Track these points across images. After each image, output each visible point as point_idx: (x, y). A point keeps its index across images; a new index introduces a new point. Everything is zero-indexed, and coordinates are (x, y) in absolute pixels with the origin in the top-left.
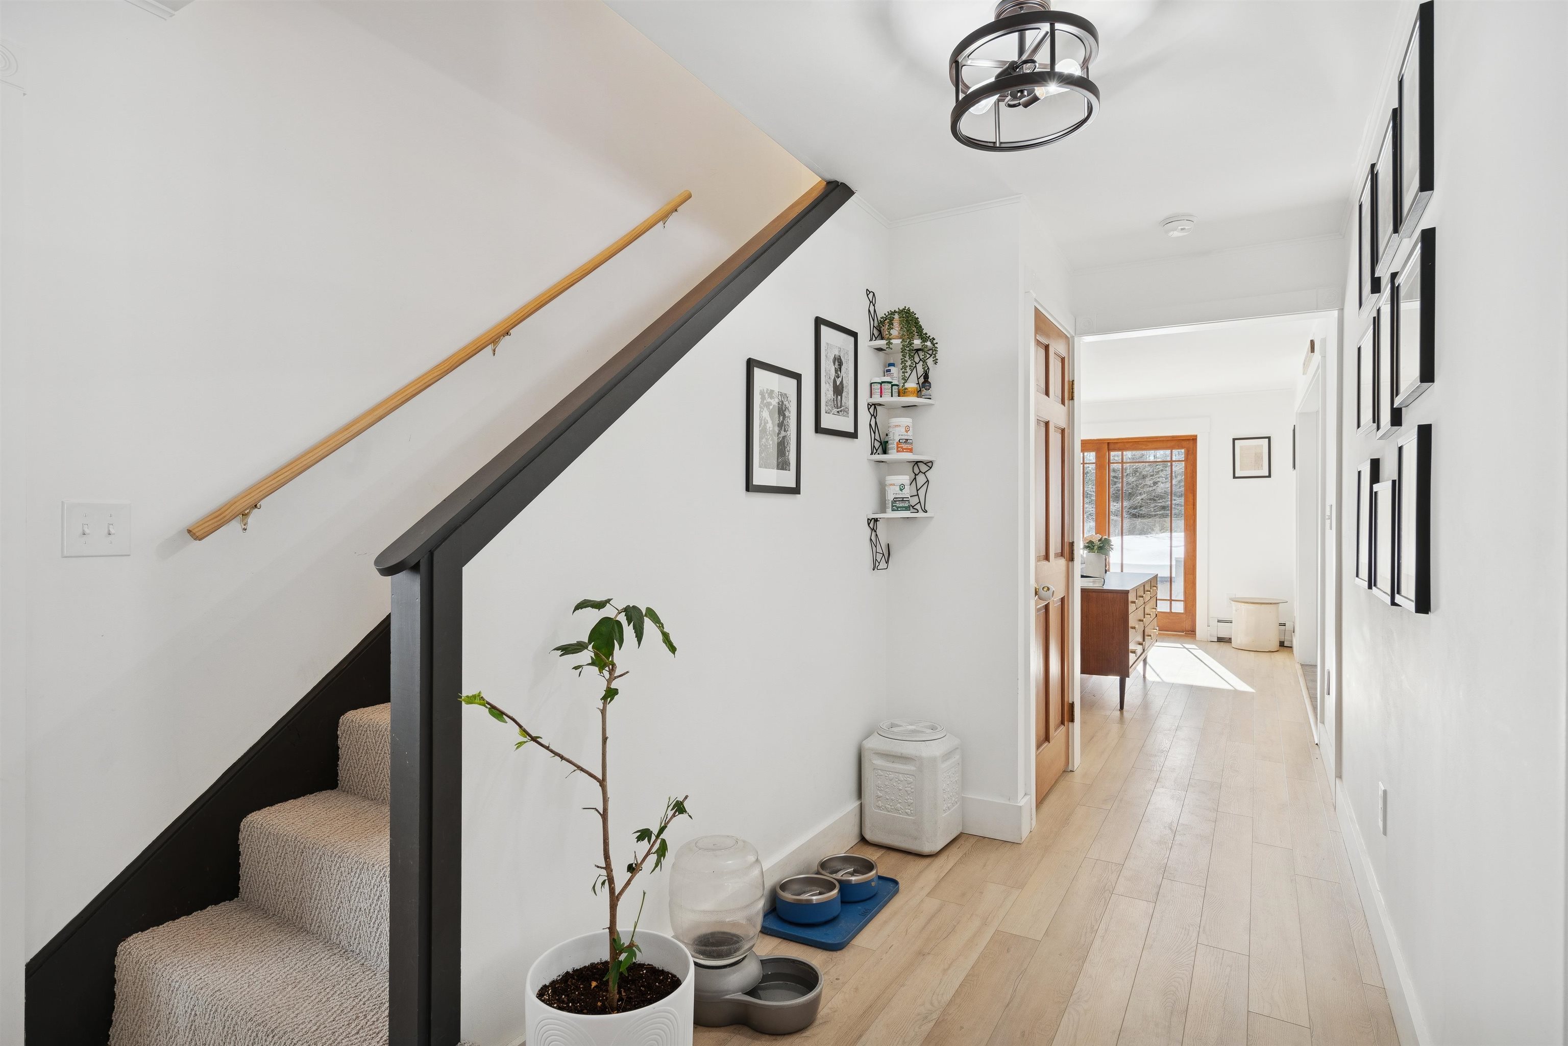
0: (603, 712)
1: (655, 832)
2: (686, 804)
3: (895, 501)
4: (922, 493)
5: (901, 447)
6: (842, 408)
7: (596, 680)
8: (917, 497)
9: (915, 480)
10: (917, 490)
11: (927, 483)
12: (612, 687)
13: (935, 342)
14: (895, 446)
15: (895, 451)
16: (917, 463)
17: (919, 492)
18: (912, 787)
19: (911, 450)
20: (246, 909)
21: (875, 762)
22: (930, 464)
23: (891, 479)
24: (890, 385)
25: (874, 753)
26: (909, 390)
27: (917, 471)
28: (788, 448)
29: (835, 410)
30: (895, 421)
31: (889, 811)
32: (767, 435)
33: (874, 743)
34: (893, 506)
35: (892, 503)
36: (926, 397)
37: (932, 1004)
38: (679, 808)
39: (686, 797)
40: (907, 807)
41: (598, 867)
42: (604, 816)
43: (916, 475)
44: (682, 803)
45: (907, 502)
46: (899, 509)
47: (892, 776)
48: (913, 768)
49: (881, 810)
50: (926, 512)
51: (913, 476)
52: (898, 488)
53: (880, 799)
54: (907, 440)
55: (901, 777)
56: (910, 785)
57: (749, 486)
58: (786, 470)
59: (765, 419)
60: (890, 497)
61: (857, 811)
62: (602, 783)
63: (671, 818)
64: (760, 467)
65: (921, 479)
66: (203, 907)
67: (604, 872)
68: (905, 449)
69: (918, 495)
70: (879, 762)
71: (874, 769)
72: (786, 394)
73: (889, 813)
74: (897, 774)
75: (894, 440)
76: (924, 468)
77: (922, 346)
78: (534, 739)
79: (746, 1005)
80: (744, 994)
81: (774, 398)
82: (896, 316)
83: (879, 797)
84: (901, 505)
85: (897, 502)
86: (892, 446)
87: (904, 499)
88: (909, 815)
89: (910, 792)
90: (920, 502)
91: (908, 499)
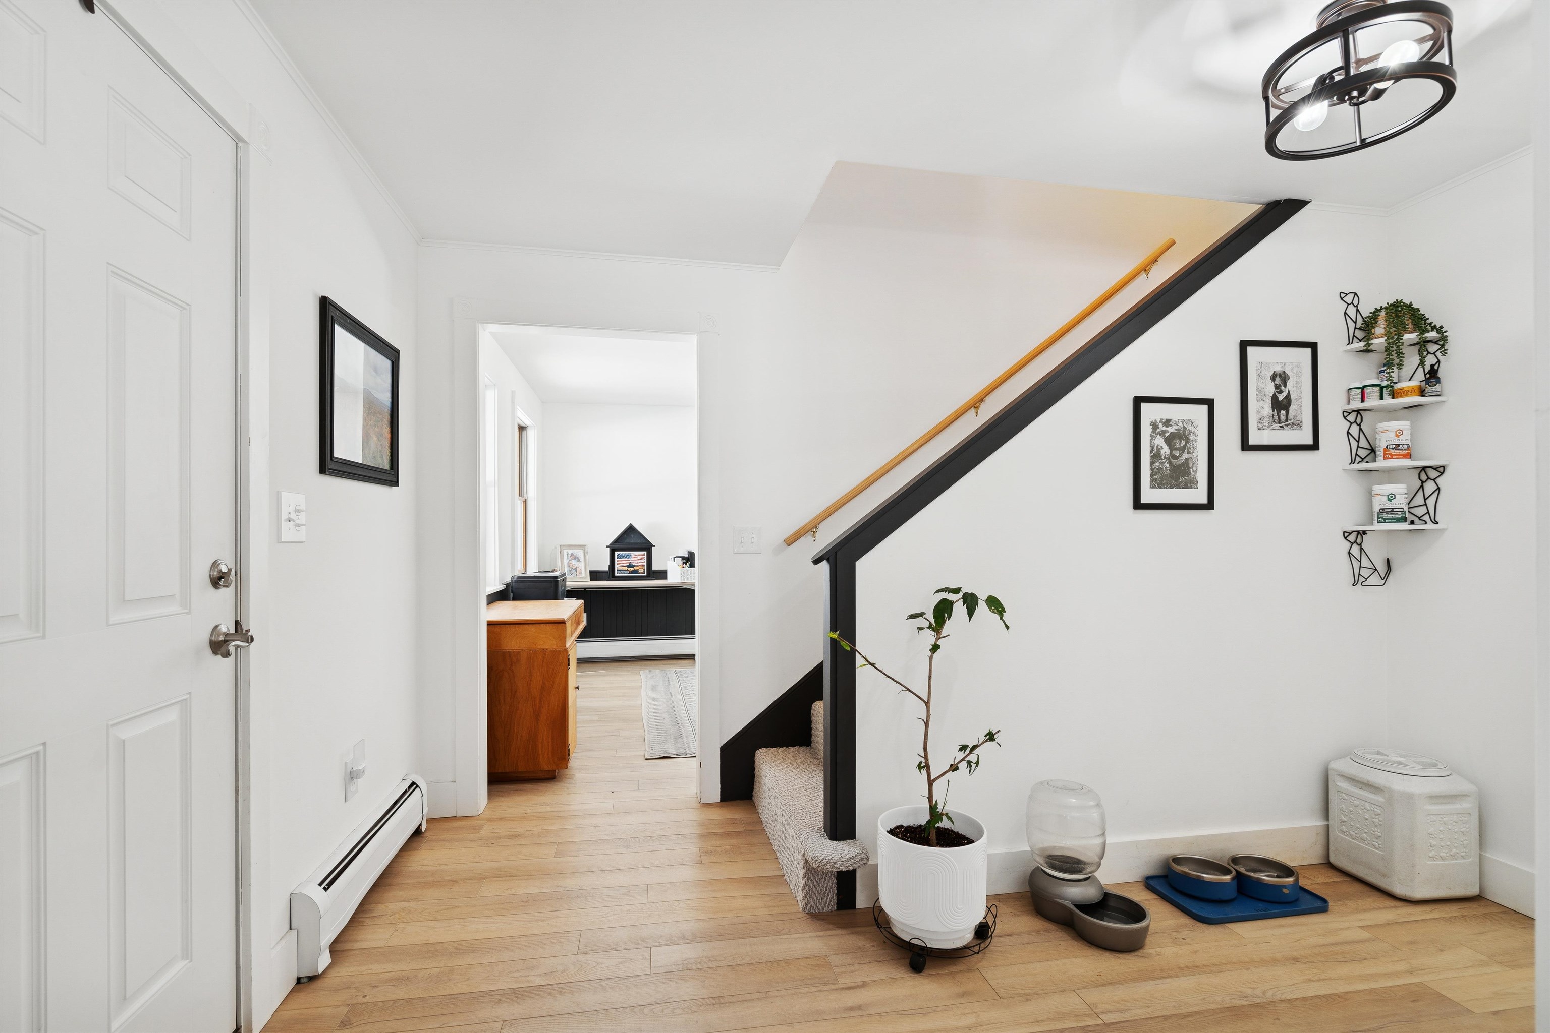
0: (931, 658)
1: (971, 746)
2: (995, 736)
3: (1381, 512)
4: (1431, 502)
5: (1389, 454)
6: (1289, 422)
7: (929, 637)
8: (1425, 507)
9: (1421, 489)
10: (1425, 499)
11: (1436, 493)
12: (938, 643)
13: (1443, 330)
14: (1382, 453)
15: (1382, 458)
16: (1424, 469)
17: (1427, 501)
18: (1381, 819)
19: (1409, 456)
20: (811, 753)
21: (1339, 784)
22: (1441, 470)
23: (1377, 489)
24: (1378, 388)
25: (1339, 775)
26: (1405, 389)
27: (1424, 477)
28: (1194, 468)
29: (1276, 426)
30: (1382, 426)
31: (1353, 839)
32: (1162, 459)
33: (1342, 766)
34: (1378, 518)
35: (1378, 514)
36: (1431, 394)
37: (1264, 993)
38: (991, 737)
39: (999, 731)
40: (1374, 840)
41: (919, 755)
42: (927, 724)
43: (1423, 482)
44: (993, 735)
45: (1400, 513)
46: (1387, 521)
47: (1357, 802)
48: (1381, 799)
49: (1346, 836)
50: (1437, 523)
51: (1419, 483)
52: (1385, 498)
53: (1345, 824)
54: (1398, 445)
55: (1367, 806)
56: (1377, 817)
57: (1138, 505)
58: (1192, 488)
59: (1157, 446)
60: (1376, 509)
61: (1322, 832)
62: (927, 704)
63: (983, 742)
64: (1152, 487)
65: (1430, 487)
66: (794, 746)
67: (923, 760)
68: (1394, 455)
69: (1426, 504)
70: (1343, 785)
71: (1338, 791)
72: (1190, 421)
73: (1353, 841)
74: (1363, 802)
75: (1380, 446)
76: (1433, 474)
77: (1420, 339)
78: (873, 665)
79: (1071, 912)
80: (1073, 905)
81: (1172, 426)
82: (1383, 313)
83: (1343, 822)
84: (1390, 516)
85: (1384, 514)
86: (1380, 452)
87: (1394, 510)
88: (1376, 848)
89: (1378, 824)
90: (1428, 512)
91: (1402, 510)
